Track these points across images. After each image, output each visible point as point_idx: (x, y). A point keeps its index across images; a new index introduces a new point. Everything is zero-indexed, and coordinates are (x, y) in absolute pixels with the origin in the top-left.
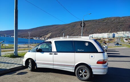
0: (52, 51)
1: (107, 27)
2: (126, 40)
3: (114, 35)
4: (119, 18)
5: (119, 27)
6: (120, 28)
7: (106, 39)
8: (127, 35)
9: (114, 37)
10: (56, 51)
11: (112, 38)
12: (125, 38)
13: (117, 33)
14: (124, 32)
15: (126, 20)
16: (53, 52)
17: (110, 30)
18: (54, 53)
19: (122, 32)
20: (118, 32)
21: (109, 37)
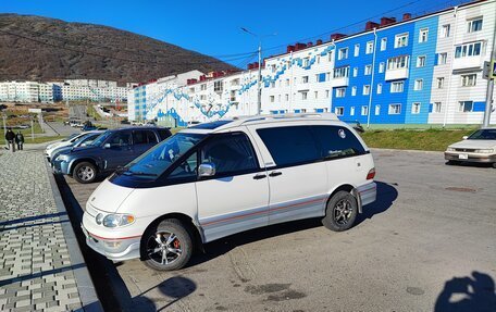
0: (262, 166)
1: (21, 56)
2: (106, 110)
3: (57, 91)
4: (64, 25)
5: (69, 62)
6: (71, 66)
7: (30, 106)
8: (104, 93)
9: (58, 98)
10: (274, 165)
11: (52, 103)
12: (97, 102)
13: (66, 84)
14: (91, 82)
15: (89, 38)
16: (264, 170)
17: (35, 70)
18: (270, 172)
19: (85, 82)
20: (68, 81)
21: (40, 100)
